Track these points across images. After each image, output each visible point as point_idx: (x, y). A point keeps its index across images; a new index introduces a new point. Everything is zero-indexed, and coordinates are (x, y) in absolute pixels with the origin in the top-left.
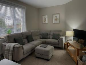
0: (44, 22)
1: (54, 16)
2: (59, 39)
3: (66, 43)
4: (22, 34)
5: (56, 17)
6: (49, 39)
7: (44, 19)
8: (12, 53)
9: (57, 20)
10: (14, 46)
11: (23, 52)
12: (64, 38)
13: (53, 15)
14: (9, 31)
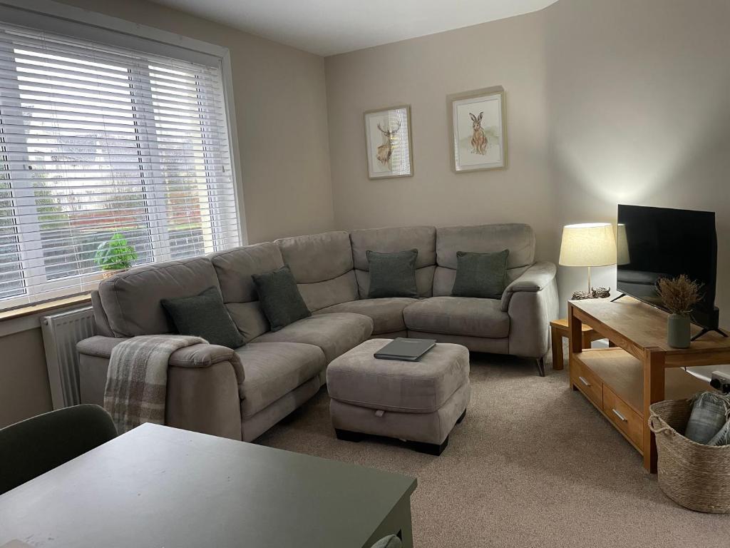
0: (377, 169)
1: (464, 112)
2: (512, 291)
3: (565, 323)
4: (216, 265)
5: (477, 120)
6: (431, 294)
7: (376, 139)
8: (160, 407)
9: (485, 141)
10: (172, 354)
11: (242, 400)
12: (545, 281)
13: (450, 101)
14: (116, 249)
